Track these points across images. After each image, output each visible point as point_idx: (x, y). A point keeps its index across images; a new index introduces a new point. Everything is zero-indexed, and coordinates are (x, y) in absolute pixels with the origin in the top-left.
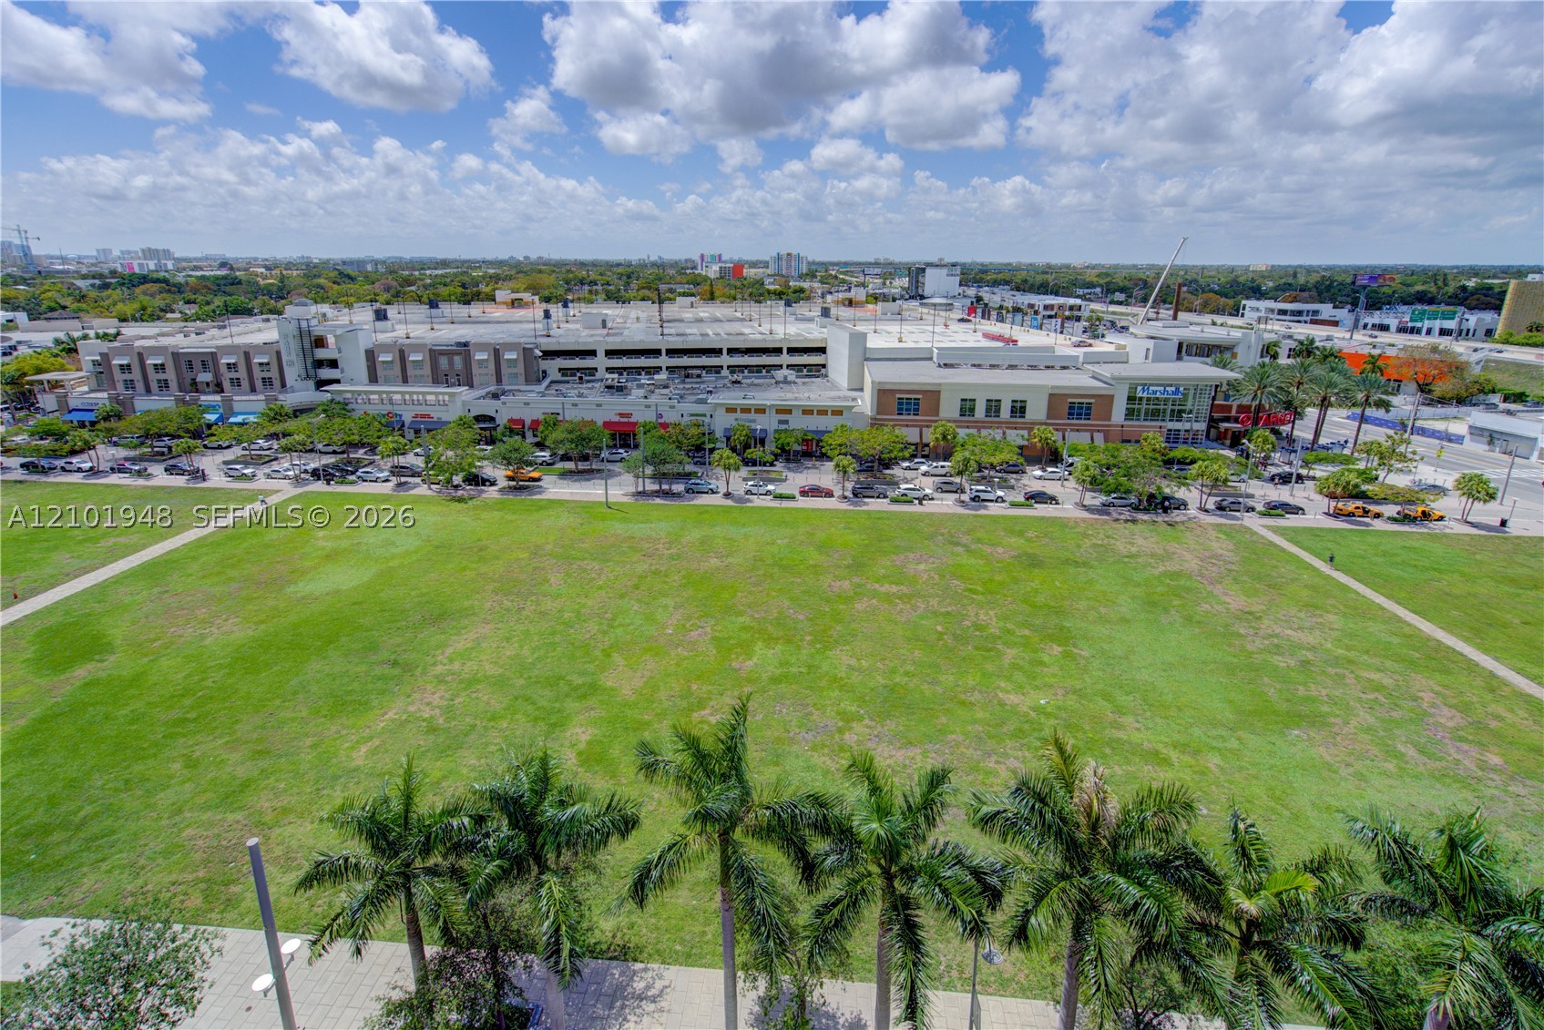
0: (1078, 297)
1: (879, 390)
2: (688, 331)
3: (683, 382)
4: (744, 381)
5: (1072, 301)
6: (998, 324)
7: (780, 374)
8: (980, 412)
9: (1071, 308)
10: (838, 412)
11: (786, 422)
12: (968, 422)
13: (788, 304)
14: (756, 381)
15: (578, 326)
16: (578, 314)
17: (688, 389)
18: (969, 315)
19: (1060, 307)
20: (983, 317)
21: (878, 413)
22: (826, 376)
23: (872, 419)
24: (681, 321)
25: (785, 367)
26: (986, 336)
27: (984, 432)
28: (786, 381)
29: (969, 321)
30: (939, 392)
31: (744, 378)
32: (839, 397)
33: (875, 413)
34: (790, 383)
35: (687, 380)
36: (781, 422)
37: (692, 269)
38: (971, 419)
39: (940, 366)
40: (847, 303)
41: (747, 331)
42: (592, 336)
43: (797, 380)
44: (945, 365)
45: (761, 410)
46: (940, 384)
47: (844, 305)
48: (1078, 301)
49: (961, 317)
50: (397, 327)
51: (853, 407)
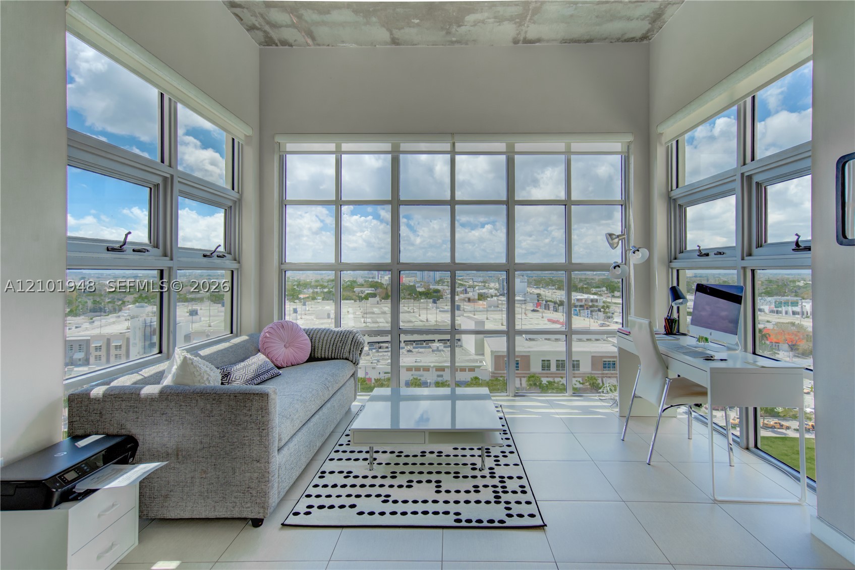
0: (595, 294)
1: (495, 356)
2: (378, 320)
3: (378, 352)
4: (414, 350)
5: (592, 297)
6: (554, 313)
7: (435, 345)
8: (553, 368)
9: (592, 301)
10: (472, 369)
11: (442, 376)
12: (547, 374)
13: (434, 302)
14: (421, 350)
15: (313, 317)
16: (310, 309)
17: (381, 356)
18: (537, 307)
19: (586, 300)
20: (545, 309)
21: (496, 369)
22: (461, 346)
23: (493, 373)
24: (373, 313)
25: (436, 341)
26: (549, 320)
27: (557, 380)
28: (438, 350)
29: (538, 311)
30: (529, 356)
31: (414, 348)
32: (471, 360)
33: (493, 370)
34: (440, 351)
35: (380, 350)
36: (438, 376)
37: (372, 278)
38: (548, 372)
39: (526, 340)
40: (467, 299)
41: (413, 319)
42: (322, 324)
43: (445, 349)
44: (530, 339)
45: (427, 369)
46: (529, 352)
47: (466, 301)
48: (596, 297)
49: (532, 309)
50: (202, 319)
51: (481, 366)
